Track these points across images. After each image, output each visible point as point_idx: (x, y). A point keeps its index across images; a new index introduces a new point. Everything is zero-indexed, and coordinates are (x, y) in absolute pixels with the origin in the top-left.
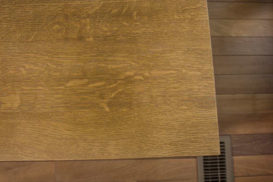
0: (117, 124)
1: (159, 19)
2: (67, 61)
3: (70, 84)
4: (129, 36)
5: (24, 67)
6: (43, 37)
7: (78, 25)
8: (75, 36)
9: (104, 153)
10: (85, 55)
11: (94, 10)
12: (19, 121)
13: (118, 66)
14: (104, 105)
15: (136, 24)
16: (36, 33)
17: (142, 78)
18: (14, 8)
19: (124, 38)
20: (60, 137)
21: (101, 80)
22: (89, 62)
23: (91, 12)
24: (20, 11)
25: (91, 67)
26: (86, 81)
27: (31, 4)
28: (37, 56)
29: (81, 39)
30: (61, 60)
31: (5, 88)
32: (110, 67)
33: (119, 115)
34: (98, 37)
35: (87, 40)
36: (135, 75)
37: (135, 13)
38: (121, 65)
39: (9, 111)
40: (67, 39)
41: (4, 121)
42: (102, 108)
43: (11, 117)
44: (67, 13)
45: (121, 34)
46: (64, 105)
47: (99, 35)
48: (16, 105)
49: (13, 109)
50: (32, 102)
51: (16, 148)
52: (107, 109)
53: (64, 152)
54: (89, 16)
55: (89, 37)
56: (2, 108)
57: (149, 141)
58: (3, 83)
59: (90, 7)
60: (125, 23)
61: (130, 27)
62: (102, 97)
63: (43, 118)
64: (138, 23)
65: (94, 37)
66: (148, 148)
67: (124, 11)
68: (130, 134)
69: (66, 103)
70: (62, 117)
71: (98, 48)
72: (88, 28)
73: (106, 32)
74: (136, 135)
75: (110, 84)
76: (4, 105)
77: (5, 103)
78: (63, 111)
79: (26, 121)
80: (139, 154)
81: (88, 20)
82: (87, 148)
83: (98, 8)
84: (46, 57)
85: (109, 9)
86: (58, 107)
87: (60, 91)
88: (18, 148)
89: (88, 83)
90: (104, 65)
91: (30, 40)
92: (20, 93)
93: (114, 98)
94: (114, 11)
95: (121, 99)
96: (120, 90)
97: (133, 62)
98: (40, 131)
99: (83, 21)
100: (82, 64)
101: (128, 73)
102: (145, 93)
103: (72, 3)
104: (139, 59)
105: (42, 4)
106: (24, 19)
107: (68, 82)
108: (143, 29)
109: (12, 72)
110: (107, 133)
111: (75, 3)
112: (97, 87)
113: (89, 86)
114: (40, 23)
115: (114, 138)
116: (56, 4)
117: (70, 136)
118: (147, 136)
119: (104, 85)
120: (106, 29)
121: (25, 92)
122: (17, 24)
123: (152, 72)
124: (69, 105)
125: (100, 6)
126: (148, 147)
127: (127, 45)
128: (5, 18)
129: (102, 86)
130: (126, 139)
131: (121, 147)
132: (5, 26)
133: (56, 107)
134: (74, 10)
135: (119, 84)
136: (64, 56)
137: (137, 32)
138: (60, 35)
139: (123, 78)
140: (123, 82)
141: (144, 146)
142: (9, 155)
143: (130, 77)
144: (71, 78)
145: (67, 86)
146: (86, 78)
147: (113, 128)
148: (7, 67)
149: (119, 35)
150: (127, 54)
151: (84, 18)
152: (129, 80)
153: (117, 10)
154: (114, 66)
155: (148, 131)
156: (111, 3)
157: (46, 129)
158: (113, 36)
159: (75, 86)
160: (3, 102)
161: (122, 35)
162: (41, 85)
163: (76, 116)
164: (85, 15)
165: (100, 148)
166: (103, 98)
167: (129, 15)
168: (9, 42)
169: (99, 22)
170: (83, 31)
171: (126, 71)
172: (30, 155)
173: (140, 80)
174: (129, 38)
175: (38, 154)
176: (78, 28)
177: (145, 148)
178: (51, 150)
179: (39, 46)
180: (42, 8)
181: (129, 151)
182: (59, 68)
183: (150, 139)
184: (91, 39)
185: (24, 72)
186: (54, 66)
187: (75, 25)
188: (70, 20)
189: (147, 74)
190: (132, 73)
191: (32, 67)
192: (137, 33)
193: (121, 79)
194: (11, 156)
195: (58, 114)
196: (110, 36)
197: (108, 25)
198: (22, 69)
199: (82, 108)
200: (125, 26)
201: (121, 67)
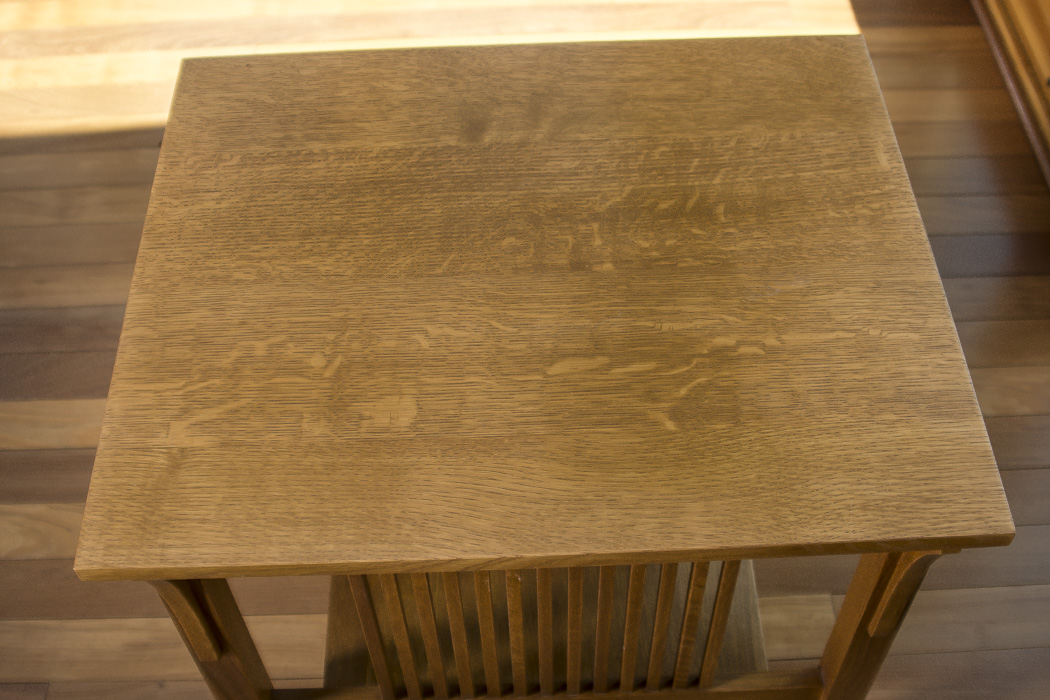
0: (700, 460)
1: (785, 220)
2: (546, 316)
3: (558, 368)
4: (711, 259)
5: (425, 333)
6: (473, 265)
7: (570, 238)
8: (563, 261)
9: (673, 535)
10: (597, 303)
11: (608, 204)
12: (415, 459)
13: (689, 325)
14: (661, 416)
15: (727, 231)
16: (453, 256)
17: (761, 352)
18: (391, 202)
19: (698, 263)
20: (537, 496)
21: (645, 357)
22: (608, 317)
23: (601, 209)
24: (405, 209)
25: (615, 329)
26: (603, 360)
27: (435, 195)
28: (460, 307)
29: (578, 266)
30: (529, 315)
31: (372, 382)
32: (666, 327)
33: (706, 438)
34: (627, 261)
35: (597, 268)
36: (739, 344)
37: (721, 209)
38: (699, 323)
39: (385, 435)
40: (540, 268)
41: (371, 460)
42: (655, 423)
43: (390, 451)
44: (537, 212)
45: (688, 254)
46: (546, 418)
47: (629, 259)
48: (405, 421)
49: (397, 430)
50: (451, 412)
51: (407, 526)
52: (670, 426)
53: (553, 534)
54: (596, 217)
55: (602, 262)
56: (363, 430)
57: (799, 500)
58: (365, 371)
59: (598, 198)
60: (695, 231)
61: (710, 238)
62: (651, 396)
63: (485, 451)
64: (731, 230)
65: (615, 263)
66: (800, 519)
67: (691, 203)
68: (743, 484)
69: (550, 414)
70: (541, 448)
71: (628, 286)
72: (598, 242)
73: (646, 249)
74: (761, 485)
75: (673, 367)
76: (368, 421)
77: (370, 418)
78: (542, 432)
79: (434, 460)
80: (777, 533)
81: (595, 226)
82: (619, 522)
83: (619, 199)
84: (486, 309)
85: (649, 201)
86: (527, 423)
87: (531, 386)
88: (412, 528)
89: (610, 366)
90: (650, 324)
91: (439, 271)
92: (414, 391)
93: (686, 398)
94: (663, 206)
95: (707, 401)
96: (702, 380)
97: (730, 315)
98: (478, 482)
99: (582, 228)
100: (587, 322)
101: (720, 341)
102: (771, 385)
103: (548, 191)
104: (746, 309)
105: (466, 193)
106: (419, 225)
107: (552, 364)
108: (748, 243)
109: (392, 344)
110: (675, 482)
111: (557, 191)
112: (638, 374)
113: (613, 371)
114: (465, 235)
115: (697, 496)
116: (504, 193)
117: (566, 493)
118: (794, 487)
119: (655, 370)
120: (646, 245)
121: (431, 389)
122: (400, 238)
123: (784, 337)
124: (559, 418)
125: (624, 195)
126: (801, 516)
127: (707, 278)
128: (365, 225)
129: (649, 372)
130: (733, 497)
131: (720, 518)
132: (366, 242)
133: (522, 423)
134: (555, 206)
135: (697, 366)
136: (536, 306)
137: (733, 248)
138: (520, 259)
139: (705, 352)
140: (707, 360)
141: (789, 513)
142: (385, 546)
143: (726, 348)
144: (559, 355)
145: (549, 373)
146: (603, 354)
147: (692, 471)
148: (373, 332)
149: (684, 257)
150: (710, 299)
151: (584, 221)
152: (723, 357)
153: (672, 202)
154: (677, 326)
155: (794, 476)
156: (654, 189)
157: (495, 477)
158: (666, 259)
159: (573, 373)
160: (367, 413)
161: (689, 257)
162: (476, 373)
163: (582, 445)
164: (585, 215)
165: (656, 520)
166: (655, 400)
167: (703, 213)
168: (380, 276)
169: (626, 229)
170: (584, 249)
171: (712, 335)
172: (449, 544)
173: (755, 357)
174: (711, 262)
175: (474, 542)
176: (570, 245)
177: (792, 518)
178: (513, 530)
179: (463, 284)
180: (467, 202)
181: (745, 526)
182: (524, 333)
183: (802, 497)
184: (608, 266)
185: (425, 344)
186: (510, 329)
187: (560, 237)
188: (545, 227)
189: (771, 341)
190: (730, 341)
191: (448, 330)
192: (732, 251)
193: (703, 356)
194: (392, 549)
195: (529, 441)
196: (657, 260)
197: (651, 234)
198: (419, 337)
199: (599, 423)
200: (696, 237)
201: (699, 327)
